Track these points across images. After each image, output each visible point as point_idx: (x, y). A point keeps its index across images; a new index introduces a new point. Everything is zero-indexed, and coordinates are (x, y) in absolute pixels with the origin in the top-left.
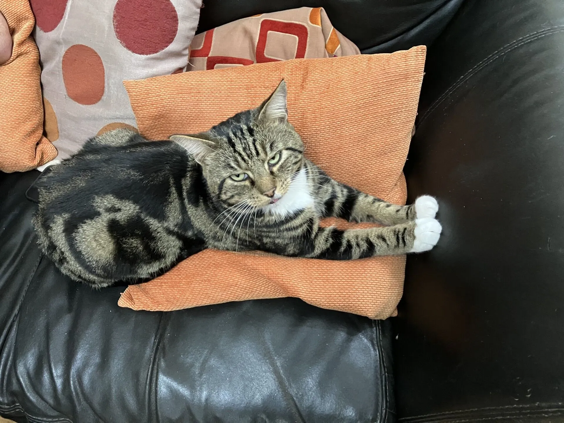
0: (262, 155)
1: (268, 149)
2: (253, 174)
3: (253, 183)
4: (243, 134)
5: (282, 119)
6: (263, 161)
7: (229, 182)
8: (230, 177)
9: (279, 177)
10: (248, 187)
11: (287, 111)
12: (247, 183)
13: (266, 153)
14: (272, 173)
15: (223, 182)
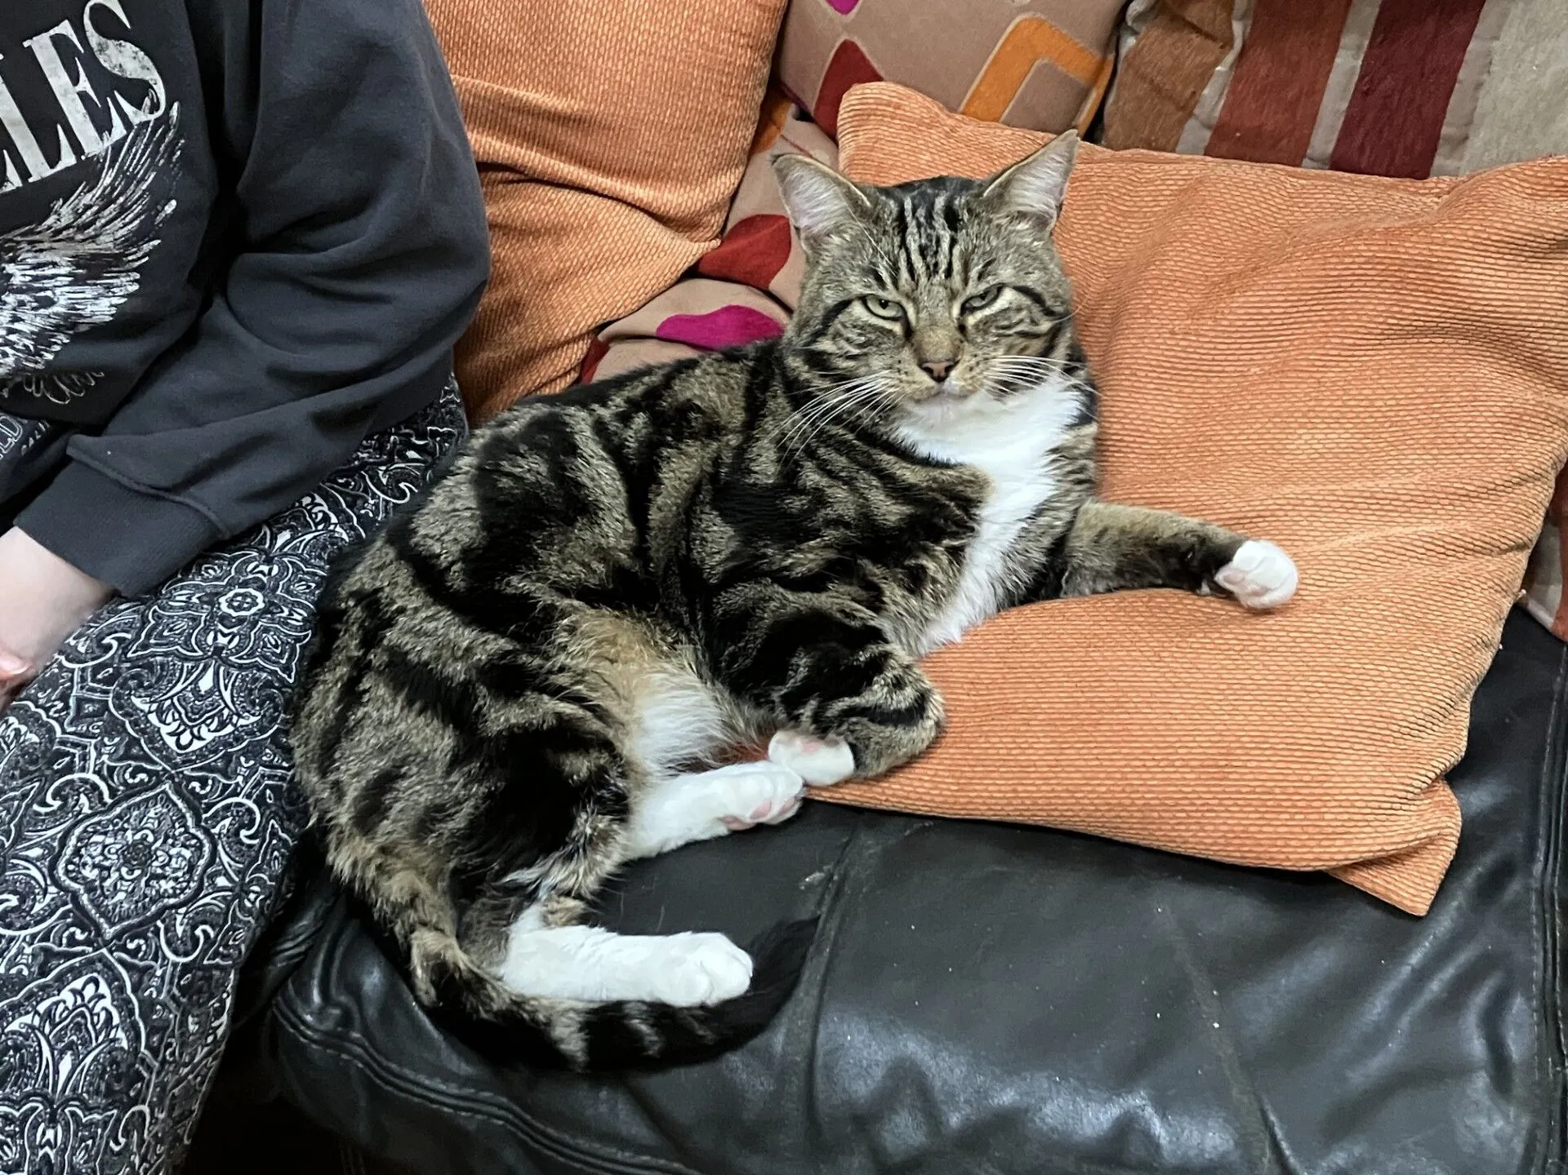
0: (957, 278)
1: (974, 273)
2: (918, 312)
3: (909, 332)
4: (930, 217)
5: (1041, 221)
6: (953, 296)
7: (857, 309)
8: (863, 299)
9: (972, 342)
10: (894, 336)
11: (1060, 207)
12: (897, 328)
13: (966, 281)
14: (962, 328)
15: (844, 305)
